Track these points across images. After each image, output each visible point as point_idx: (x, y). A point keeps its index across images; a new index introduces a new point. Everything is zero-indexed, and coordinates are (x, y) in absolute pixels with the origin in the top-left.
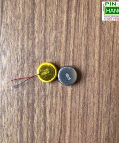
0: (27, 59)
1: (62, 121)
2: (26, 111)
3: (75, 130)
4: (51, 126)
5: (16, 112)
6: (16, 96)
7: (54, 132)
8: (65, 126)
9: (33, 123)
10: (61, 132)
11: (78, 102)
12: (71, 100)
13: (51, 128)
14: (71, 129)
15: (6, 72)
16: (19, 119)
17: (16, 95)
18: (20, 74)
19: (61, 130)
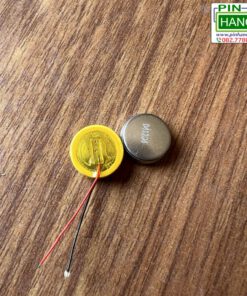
0: (111, 16)
1: (153, 226)
2: (51, 154)
3: (187, 274)
4: (114, 230)
5: (21, 146)
6: (40, 102)
7: (116, 252)
8: (158, 247)
9: (60, 198)
10: (137, 264)
11: (223, 184)
12: (204, 170)
13: (111, 237)
14: (174, 263)
15: (40, 28)
16: (21, 172)
17: (41, 97)
18: (75, 47)
19: (141, 255)
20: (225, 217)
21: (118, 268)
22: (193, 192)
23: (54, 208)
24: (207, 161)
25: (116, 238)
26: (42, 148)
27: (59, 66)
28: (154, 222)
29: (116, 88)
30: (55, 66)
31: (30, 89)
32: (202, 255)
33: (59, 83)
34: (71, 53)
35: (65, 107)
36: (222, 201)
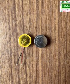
20: (48, 65)
21: (33, 80)
22: (41, 62)
23: (19, 75)
24: (42, 56)
25: (31, 76)
26: (12, 66)
27: (8, 49)
28: (36, 70)
29: (20, 49)
30: (7, 50)
31: (4, 56)
32: (46, 73)
33: (9, 53)
34: (9, 46)
35: (12, 57)
36: (47, 62)
